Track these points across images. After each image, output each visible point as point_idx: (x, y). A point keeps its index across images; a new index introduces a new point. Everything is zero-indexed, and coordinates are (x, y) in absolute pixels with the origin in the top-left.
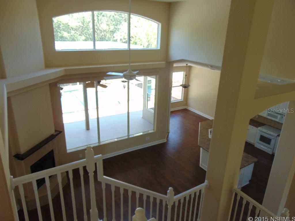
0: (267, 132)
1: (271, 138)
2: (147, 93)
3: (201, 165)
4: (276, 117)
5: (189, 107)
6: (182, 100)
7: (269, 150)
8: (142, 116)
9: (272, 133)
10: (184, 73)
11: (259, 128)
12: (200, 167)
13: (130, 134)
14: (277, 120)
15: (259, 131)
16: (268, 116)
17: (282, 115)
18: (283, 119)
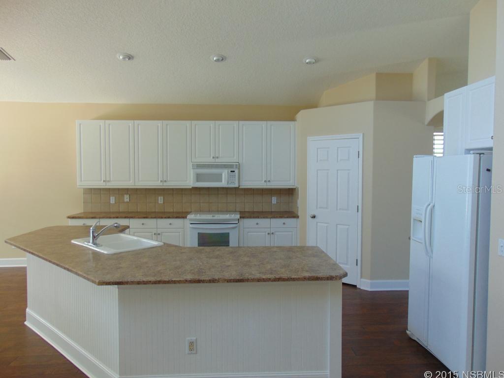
0: (215, 218)
1: (227, 231)
4: (219, 178)
9: (226, 216)
14: (223, 184)
15: (191, 226)
16: (198, 181)
17: (231, 166)
18: (235, 175)
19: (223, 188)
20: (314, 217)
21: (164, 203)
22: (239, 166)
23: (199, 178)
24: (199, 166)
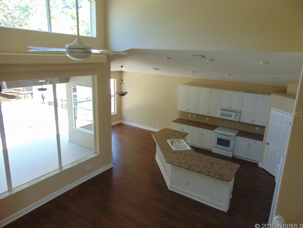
0: (225, 133)
1: (229, 140)
2: (73, 106)
3: (170, 188)
4: (231, 116)
5: (124, 120)
6: (116, 113)
7: (229, 153)
8: (68, 140)
9: (230, 134)
10: (114, 81)
11: (215, 130)
12: (170, 190)
13: (63, 165)
14: (232, 119)
15: (215, 134)
16: (222, 116)
17: (237, 112)
18: (238, 116)
19: (231, 121)
20: (268, 144)
21: (209, 120)
22: (240, 112)
23: (222, 114)
24: (223, 110)
